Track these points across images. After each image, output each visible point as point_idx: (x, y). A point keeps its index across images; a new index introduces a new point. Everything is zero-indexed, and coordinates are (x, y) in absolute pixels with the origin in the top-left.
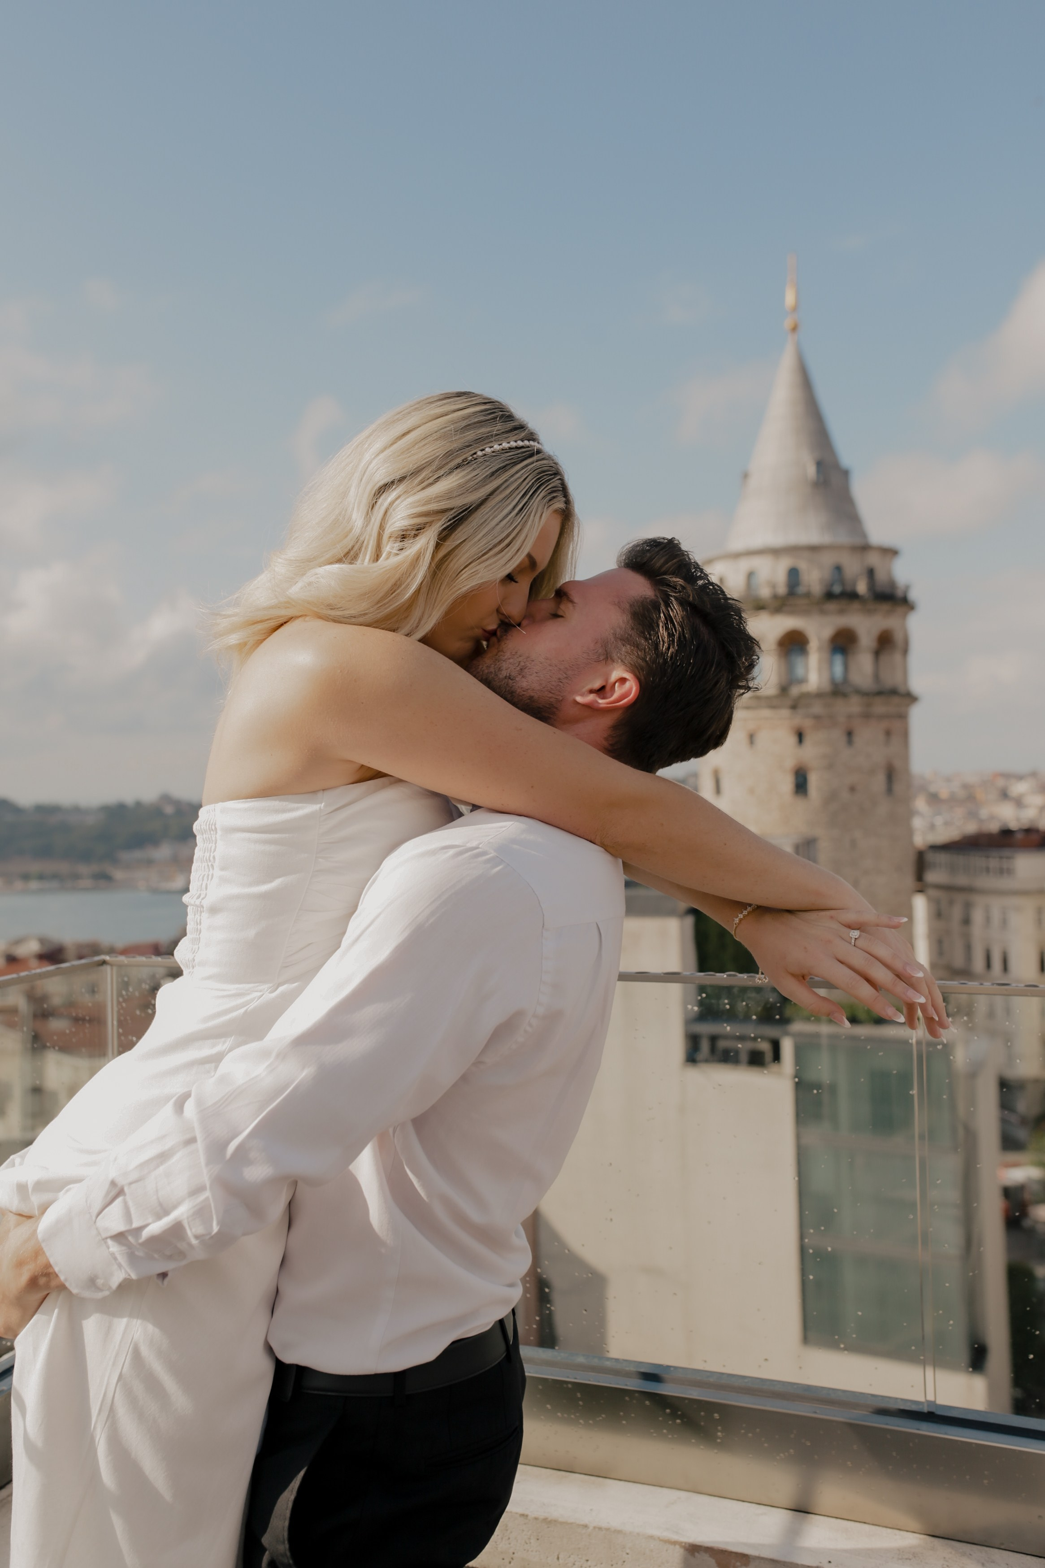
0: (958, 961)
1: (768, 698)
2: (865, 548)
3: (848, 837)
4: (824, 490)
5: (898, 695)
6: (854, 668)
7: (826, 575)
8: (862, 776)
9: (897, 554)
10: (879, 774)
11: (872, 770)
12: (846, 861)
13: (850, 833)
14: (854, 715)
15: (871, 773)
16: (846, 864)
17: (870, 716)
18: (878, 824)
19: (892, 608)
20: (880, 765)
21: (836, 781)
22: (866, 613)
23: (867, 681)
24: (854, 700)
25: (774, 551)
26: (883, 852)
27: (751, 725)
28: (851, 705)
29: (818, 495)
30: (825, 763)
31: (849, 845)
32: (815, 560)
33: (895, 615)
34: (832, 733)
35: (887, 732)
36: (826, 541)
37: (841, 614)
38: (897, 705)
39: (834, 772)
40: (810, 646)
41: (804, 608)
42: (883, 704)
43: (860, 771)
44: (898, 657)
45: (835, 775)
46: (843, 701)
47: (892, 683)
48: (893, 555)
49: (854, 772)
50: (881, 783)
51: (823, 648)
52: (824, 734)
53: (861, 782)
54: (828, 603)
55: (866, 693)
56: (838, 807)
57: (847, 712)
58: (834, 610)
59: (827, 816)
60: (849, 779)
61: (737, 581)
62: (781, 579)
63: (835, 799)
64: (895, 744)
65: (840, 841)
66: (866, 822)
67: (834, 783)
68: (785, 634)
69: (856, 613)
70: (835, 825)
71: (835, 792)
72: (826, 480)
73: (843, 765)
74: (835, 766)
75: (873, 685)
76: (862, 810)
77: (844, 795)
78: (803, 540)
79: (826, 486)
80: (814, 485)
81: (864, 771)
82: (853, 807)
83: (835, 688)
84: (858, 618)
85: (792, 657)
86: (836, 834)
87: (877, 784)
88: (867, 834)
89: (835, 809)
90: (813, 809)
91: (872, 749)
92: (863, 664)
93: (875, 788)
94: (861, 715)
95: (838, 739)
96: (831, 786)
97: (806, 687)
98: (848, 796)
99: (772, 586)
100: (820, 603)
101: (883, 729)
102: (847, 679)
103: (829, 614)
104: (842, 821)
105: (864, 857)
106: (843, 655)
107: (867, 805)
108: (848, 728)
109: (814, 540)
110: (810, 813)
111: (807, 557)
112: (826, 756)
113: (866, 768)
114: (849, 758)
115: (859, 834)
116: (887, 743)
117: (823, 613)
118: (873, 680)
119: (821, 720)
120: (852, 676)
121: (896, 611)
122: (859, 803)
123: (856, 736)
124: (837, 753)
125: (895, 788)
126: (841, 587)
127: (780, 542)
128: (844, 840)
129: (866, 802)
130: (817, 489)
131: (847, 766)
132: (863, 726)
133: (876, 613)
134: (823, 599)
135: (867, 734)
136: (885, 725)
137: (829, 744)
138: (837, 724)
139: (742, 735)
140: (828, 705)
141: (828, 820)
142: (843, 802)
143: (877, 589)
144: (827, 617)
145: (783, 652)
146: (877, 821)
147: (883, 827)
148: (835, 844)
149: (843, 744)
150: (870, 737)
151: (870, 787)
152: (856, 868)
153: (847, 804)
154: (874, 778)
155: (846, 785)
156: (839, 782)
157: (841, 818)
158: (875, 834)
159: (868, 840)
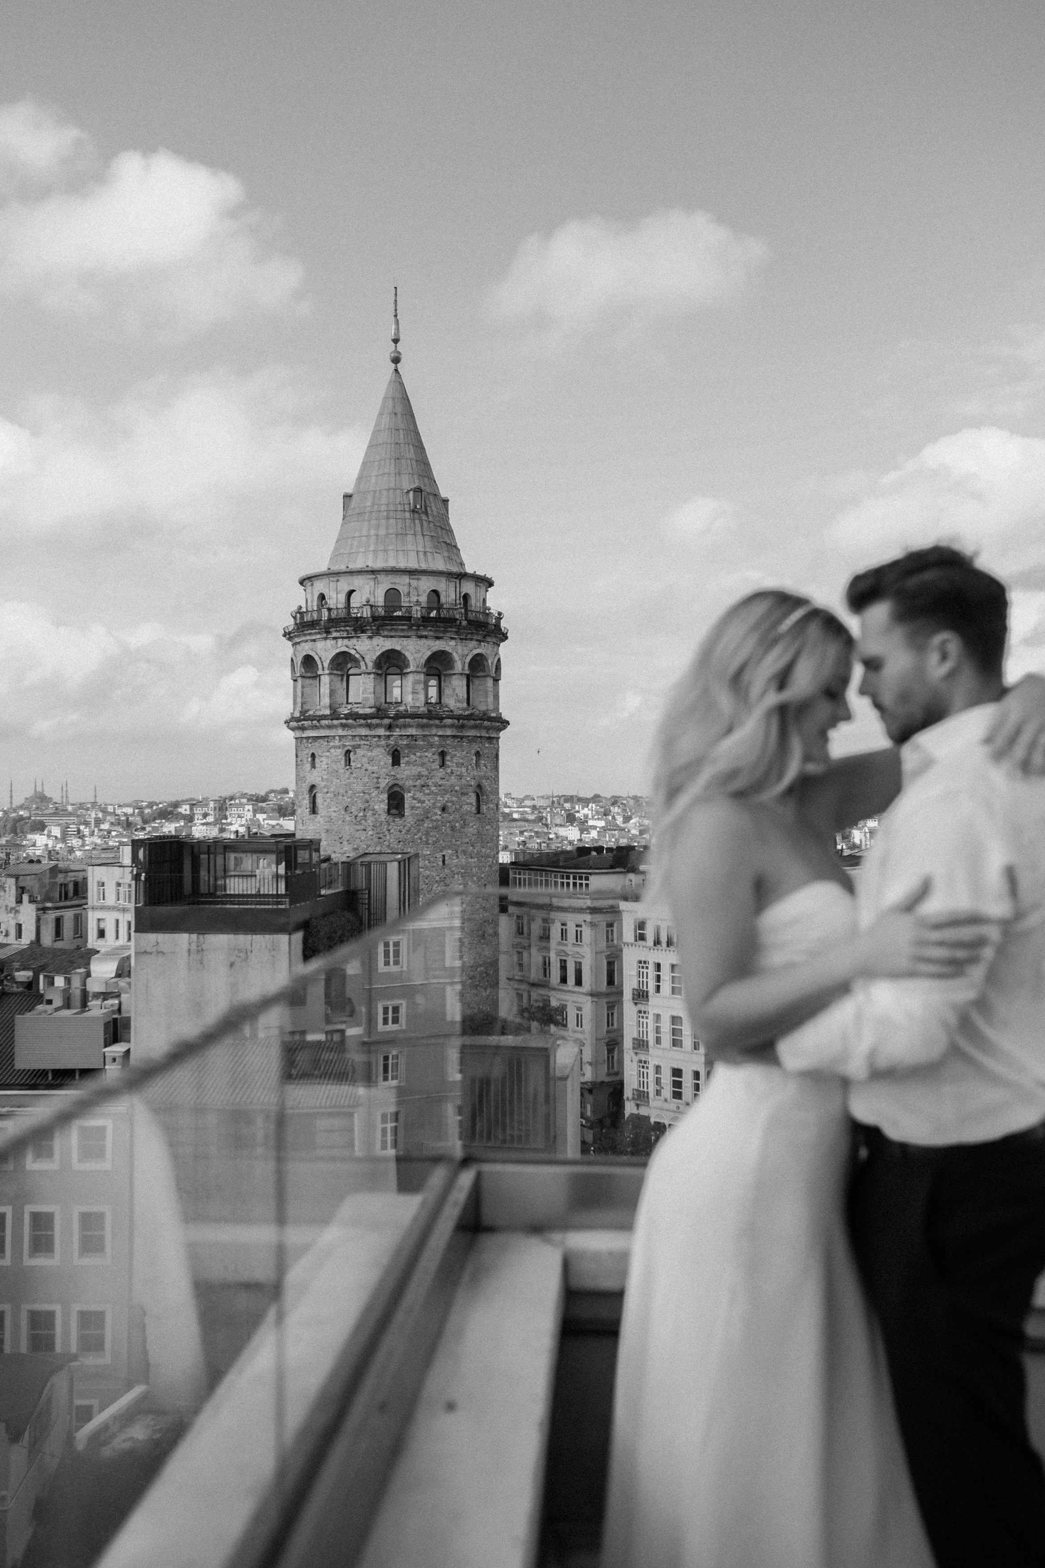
0: (535, 974)
1: (365, 717)
2: (462, 576)
3: (439, 855)
4: (424, 517)
5: (490, 719)
6: (447, 691)
7: (423, 599)
8: (454, 796)
9: (491, 584)
10: (470, 794)
11: (462, 791)
12: (437, 878)
13: (441, 851)
14: (448, 736)
15: (462, 794)
16: (437, 882)
17: (462, 737)
18: (468, 843)
19: (485, 637)
20: (471, 786)
21: (429, 800)
22: (461, 639)
23: (459, 705)
24: (449, 721)
25: (373, 572)
26: (471, 869)
27: (349, 743)
28: (445, 726)
29: (417, 522)
30: (418, 783)
31: (441, 863)
32: (414, 583)
33: (488, 642)
34: (426, 754)
35: (478, 754)
36: (424, 566)
37: (438, 638)
38: (488, 729)
39: (427, 791)
40: (407, 666)
41: (403, 630)
42: (475, 727)
43: (452, 791)
44: (490, 682)
45: (429, 794)
46: (437, 722)
47: (483, 708)
48: (487, 584)
49: (446, 792)
50: (471, 804)
51: (419, 669)
52: (418, 754)
53: (452, 802)
54: (425, 627)
55: (458, 718)
56: (430, 825)
57: (440, 733)
58: (431, 633)
59: (420, 834)
60: (441, 799)
61: (336, 600)
62: (380, 600)
63: (428, 818)
64: (485, 765)
65: (432, 859)
66: (456, 841)
67: (427, 802)
68: (383, 654)
69: (452, 638)
70: (427, 843)
71: (427, 811)
72: (426, 507)
73: (436, 785)
74: (428, 786)
75: (464, 710)
76: (453, 828)
77: (436, 814)
78: (402, 565)
79: (426, 513)
80: (414, 511)
81: (456, 791)
82: (445, 826)
83: (429, 711)
84: (453, 643)
85: (389, 678)
86: (428, 853)
87: (467, 804)
88: (457, 852)
89: (428, 827)
90: (406, 828)
91: (464, 770)
92: (457, 687)
93: (466, 807)
94: (454, 737)
95: (431, 760)
96: (424, 805)
97: (402, 708)
98: (440, 815)
99: (371, 606)
100: (419, 626)
101: (473, 752)
102: (440, 702)
103: (426, 637)
104: (434, 839)
105: (454, 874)
106: (437, 678)
107: (457, 825)
108: (441, 750)
109: (413, 565)
110: (404, 831)
111: (406, 579)
112: (420, 776)
113: (457, 788)
114: (442, 779)
115: (450, 851)
116: (477, 764)
117: (421, 637)
118: (465, 705)
119: (416, 740)
120: (445, 700)
121: (489, 639)
122: (450, 822)
123: (448, 758)
124: (430, 773)
125: (484, 808)
126: (438, 612)
127: (379, 565)
128: (436, 857)
129: (457, 822)
130: (416, 515)
131: (440, 786)
132: (455, 747)
133: (471, 639)
134: (420, 622)
135: (459, 756)
136: (475, 747)
137: (423, 765)
138: (431, 745)
139: (339, 753)
140: (422, 726)
141: (421, 839)
142: (435, 821)
143: (471, 616)
144: (424, 641)
145: (380, 672)
146: (467, 840)
147: (472, 846)
148: (427, 862)
149: (436, 765)
150: (462, 759)
151: (461, 807)
152: (446, 886)
153: (440, 823)
154: (464, 798)
155: (439, 805)
156: (432, 801)
157: (432, 836)
158: (464, 852)
159: (458, 858)
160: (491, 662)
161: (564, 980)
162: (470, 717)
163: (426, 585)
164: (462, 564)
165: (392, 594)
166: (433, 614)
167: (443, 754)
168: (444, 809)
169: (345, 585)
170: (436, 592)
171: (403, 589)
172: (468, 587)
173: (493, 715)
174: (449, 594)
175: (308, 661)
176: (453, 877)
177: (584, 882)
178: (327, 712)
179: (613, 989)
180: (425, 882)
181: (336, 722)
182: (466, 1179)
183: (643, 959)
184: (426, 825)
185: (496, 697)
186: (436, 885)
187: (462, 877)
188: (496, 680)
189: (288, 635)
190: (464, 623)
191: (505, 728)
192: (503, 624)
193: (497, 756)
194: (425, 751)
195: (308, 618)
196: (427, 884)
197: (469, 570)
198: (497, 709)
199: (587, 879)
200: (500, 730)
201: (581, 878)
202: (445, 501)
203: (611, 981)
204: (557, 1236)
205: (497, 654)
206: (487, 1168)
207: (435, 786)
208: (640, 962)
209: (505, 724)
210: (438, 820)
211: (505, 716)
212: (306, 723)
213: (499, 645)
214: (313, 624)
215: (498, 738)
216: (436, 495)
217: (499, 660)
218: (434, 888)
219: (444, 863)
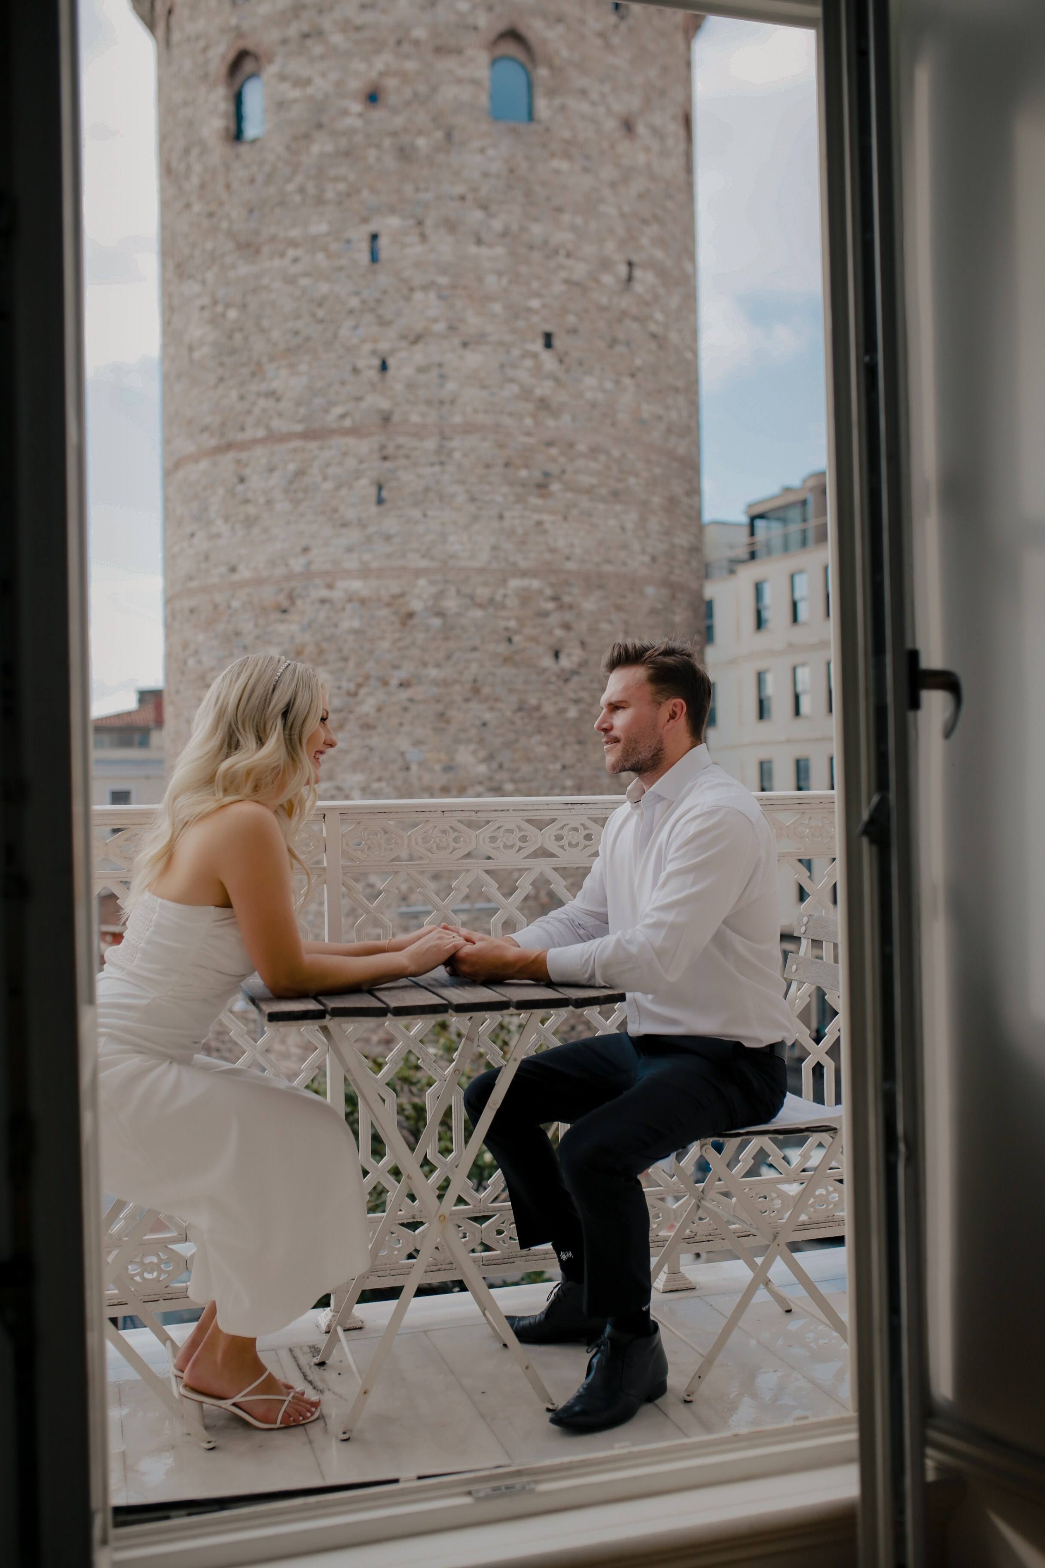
3: (359, 235)
8: (407, 57)
10: (470, 52)
12: (354, 302)
13: (365, 220)
15: (439, 50)
16: (351, 312)
18: (463, 198)
20: (475, 28)
21: (323, 75)
26: (480, 279)
30: (293, 31)
31: (364, 257)
45: (322, 57)
49: (378, 46)
50: (475, 82)
53: (404, 77)
56: (329, 148)
59: (299, 179)
60: (361, 67)
63: (320, 126)
65: (334, 247)
66: (417, 190)
67: (318, 81)
70: (320, 201)
71: (318, 106)
73: (346, 26)
76: (404, 154)
77: (345, 113)
81: (417, 43)
82: (378, 146)
86: (323, 228)
87: (459, 81)
88: (420, 223)
90: (267, 168)
93: (449, 93)
96: (310, 90)
98: (360, 115)
104: (342, 187)
105: (412, 290)
107: (421, 142)
110: (260, 179)
113: (419, 33)
115: (394, 222)
122: (394, 134)
128: (348, 241)
129: (420, 133)
131: (358, 29)
141: (302, 190)
142: (347, 134)
146: (460, 189)
147: (484, 207)
151: (434, 89)
152: (384, 323)
153: (359, 138)
154: (449, 63)
155: (355, 85)
156: (334, 76)
157: (336, 179)
158: (451, 226)
159: (423, 237)
168: (373, 97)
176: (408, 299)
180: (314, 315)
184: (315, 149)
186: (350, 322)
187: (441, 297)
196: (321, 321)
207: (344, 31)
210: (353, 132)
218: (344, 332)
219: (374, 257)
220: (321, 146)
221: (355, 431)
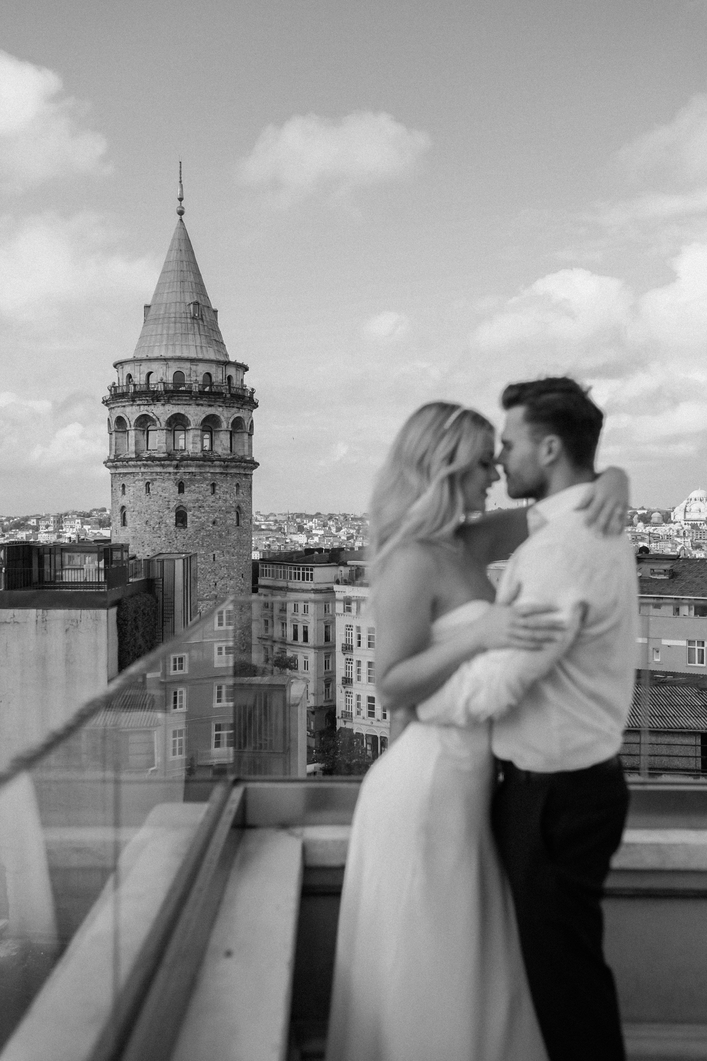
0: (276, 635)
1: (160, 459)
2: (227, 363)
3: (211, 554)
4: (201, 322)
5: (246, 461)
6: (217, 442)
7: (200, 379)
8: (221, 514)
9: (246, 369)
10: (232, 513)
11: (227, 510)
12: (210, 570)
13: (212, 551)
14: (217, 473)
15: (227, 512)
16: (209, 572)
17: (227, 474)
18: (231, 546)
19: (242, 405)
20: (233, 507)
21: (204, 517)
22: (226, 407)
23: (225, 452)
24: (217, 463)
25: (165, 360)
26: (233, 564)
27: (148, 478)
28: (215, 466)
29: (196, 325)
30: (197, 505)
31: (212, 560)
32: (194, 368)
33: (245, 409)
34: (202, 485)
35: (237, 485)
36: (200, 356)
37: (210, 406)
38: (245, 468)
39: (203, 511)
40: (189, 424)
41: (186, 400)
42: (236, 467)
43: (220, 511)
44: (246, 436)
45: (204, 513)
46: (210, 463)
47: (241, 454)
48: (244, 369)
49: (215, 511)
50: (233, 519)
51: (197, 427)
52: (197, 485)
53: (220, 518)
54: (201, 398)
55: (224, 460)
56: (205, 534)
57: (212, 471)
58: (206, 403)
59: (198, 540)
60: (212, 516)
61: (139, 379)
62: (170, 379)
63: (203, 529)
64: (243, 493)
65: (206, 557)
66: (223, 544)
67: (203, 518)
68: (172, 416)
69: (220, 406)
70: (202, 546)
71: (203, 524)
72: (202, 316)
73: (209, 506)
74: (203, 507)
75: (228, 455)
76: (220, 536)
77: (209, 526)
78: (185, 354)
79: (202, 319)
80: (193, 318)
81: (223, 511)
82: (215, 534)
83: (204, 455)
84: (221, 409)
85: (176, 432)
86: (204, 553)
87: (230, 519)
88: (223, 552)
89: (203, 535)
90: (188, 536)
91: (228, 496)
92: (223, 440)
93: (229, 522)
94: (221, 473)
95: (206, 489)
96: (200, 520)
97: (185, 454)
98: (212, 527)
99: (164, 383)
100: (197, 397)
101: (234, 483)
102: (212, 450)
103: (202, 405)
104: (208, 543)
105: (221, 567)
106: (209, 433)
107: (223, 533)
108: (212, 482)
109: (193, 354)
110: (187, 538)
111: (188, 365)
112: (198, 500)
113: (223, 508)
114: (213, 502)
115: (218, 552)
116: (237, 493)
117: (198, 405)
118: (229, 452)
119: (195, 476)
120: (215, 448)
121: (245, 407)
122: (218, 532)
123: (217, 488)
124: (205, 498)
125: (242, 522)
126: (211, 388)
127: (170, 354)
128: (209, 556)
129: (223, 531)
130: (195, 321)
131: (212, 507)
132: (222, 481)
133: (233, 407)
134: (198, 395)
135: (224, 486)
136: (236, 480)
137: (200, 492)
138: (206, 479)
139: (142, 484)
140: (199, 466)
141: (198, 543)
142: (208, 531)
143: (233, 391)
144: (200, 407)
145: (170, 429)
146: (230, 544)
147: (234, 548)
148: (202, 559)
149: (209, 493)
150: (227, 488)
151: (226, 521)
152: (216, 575)
153: (211, 532)
154: (228, 515)
155: (211, 520)
156: (206, 517)
157: (206, 541)
158: (228, 552)
159: (224, 556)
160: (247, 422)
161: (295, 638)
162: (232, 460)
163: (202, 369)
164: (227, 355)
165: (179, 375)
166: (207, 389)
167: (213, 485)
168: (214, 523)
169: (145, 368)
170: (209, 374)
171: (186, 372)
172: (231, 371)
173: (248, 459)
174: (218, 376)
175: (120, 421)
176: (221, 569)
177: (310, 572)
178: (133, 456)
179: (328, 644)
180: (201, 572)
181: (139, 463)
182: (237, 794)
183: (349, 624)
184: (202, 534)
185: (250, 446)
186: (209, 575)
187: (226, 569)
188: (250, 435)
189: (106, 402)
190: (228, 396)
191: (256, 467)
192: (255, 397)
193: (251, 487)
194: (202, 483)
195: (119, 391)
196: (203, 574)
197: (232, 359)
198: (250, 454)
199: (312, 570)
200: (253, 469)
201: (307, 570)
202: (215, 312)
203: (327, 639)
204: (298, 831)
205: (251, 417)
206: (250, 785)
207: (209, 507)
208: (347, 626)
209: (256, 465)
210: (210, 531)
211: (256, 460)
212: (119, 464)
213: (252, 411)
214: (123, 395)
215: (252, 475)
216: (209, 307)
217: (252, 421)
218: (208, 577)
219: (214, 560)
220: (203, 533)
221: (209, 600)
